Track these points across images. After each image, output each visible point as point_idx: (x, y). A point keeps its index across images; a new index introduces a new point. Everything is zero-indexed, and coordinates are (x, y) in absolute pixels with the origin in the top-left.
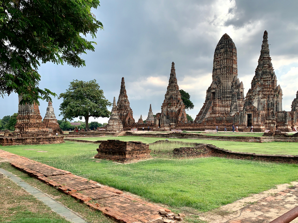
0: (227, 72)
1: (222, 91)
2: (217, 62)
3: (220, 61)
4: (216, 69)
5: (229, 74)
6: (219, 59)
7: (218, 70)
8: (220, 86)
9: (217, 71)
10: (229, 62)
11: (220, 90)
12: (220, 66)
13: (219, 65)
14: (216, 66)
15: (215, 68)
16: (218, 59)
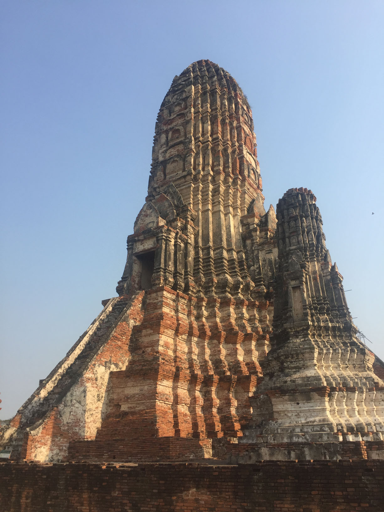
0: (215, 169)
1: (197, 253)
2: (167, 138)
3: (181, 128)
4: (164, 163)
5: (226, 181)
6: (180, 121)
7: (174, 164)
8: (184, 229)
9: (170, 167)
10: (223, 133)
11: (186, 247)
12: (181, 147)
13: (181, 143)
14: (165, 152)
15: (161, 159)
16: (174, 124)
